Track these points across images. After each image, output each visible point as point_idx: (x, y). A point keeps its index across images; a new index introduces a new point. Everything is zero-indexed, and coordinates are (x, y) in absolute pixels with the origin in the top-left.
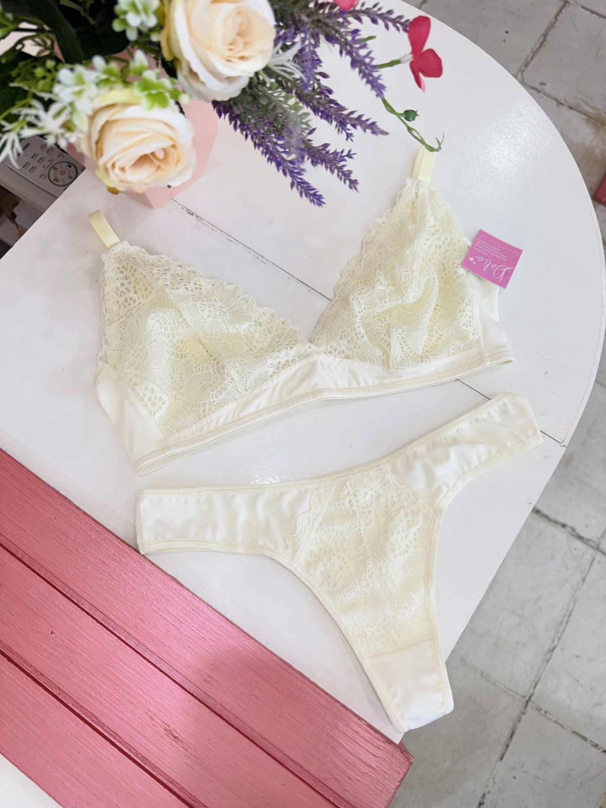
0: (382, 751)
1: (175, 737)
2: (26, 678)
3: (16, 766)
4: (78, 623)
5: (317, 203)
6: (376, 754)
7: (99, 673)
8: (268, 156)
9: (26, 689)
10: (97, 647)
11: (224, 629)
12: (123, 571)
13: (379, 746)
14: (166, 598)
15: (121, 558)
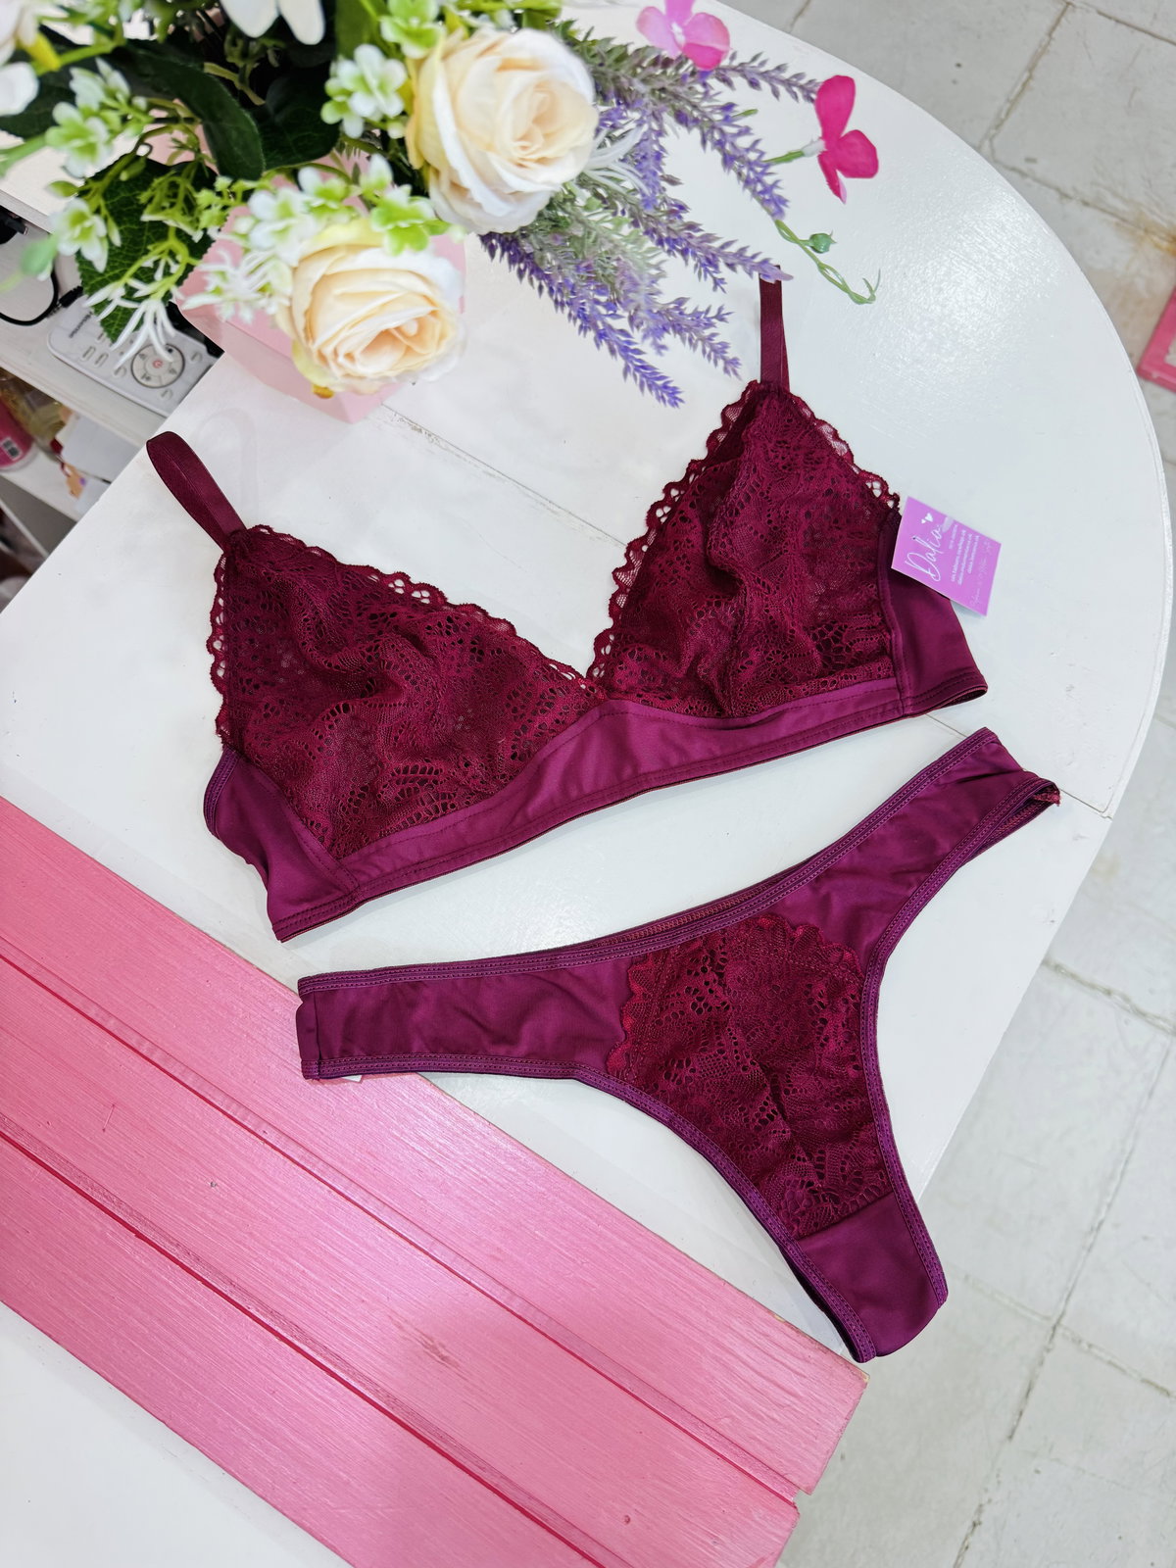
0: (813, 1366)
1: (444, 1358)
2: (171, 1266)
3: (164, 1422)
4: (260, 1166)
5: (670, 402)
6: (803, 1373)
7: (301, 1251)
8: (579, 322)
10: (296, 1207)
11: (520, 1162)
14: (414, 1113)
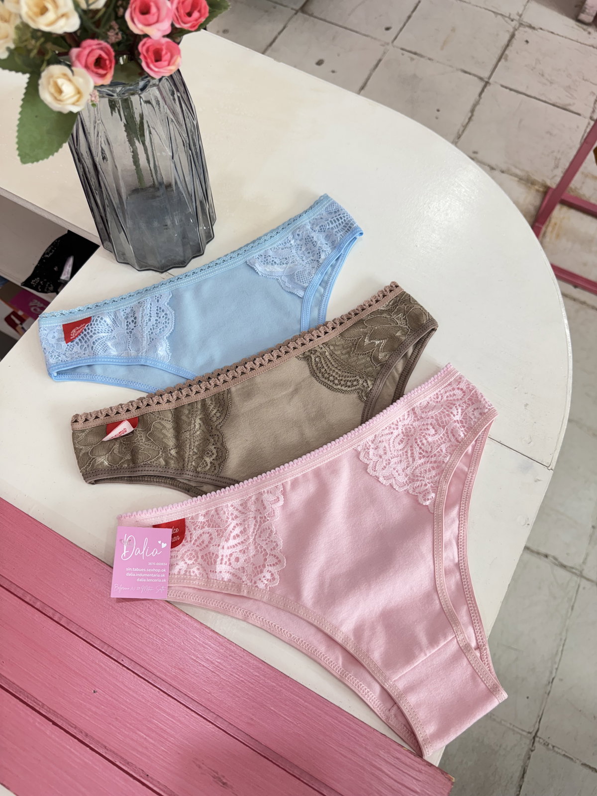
0: (424, 774)
1: (224, 784)
2: (72, 740)
4: (120, 680)
6: (419, 779)
7: (144, 727)
9: (72, 750)
10: (141, 701)
11: (261, 670)
12: (158, 623)
13: (420, 769)
14: (203, 646)
15: (157, 611)
